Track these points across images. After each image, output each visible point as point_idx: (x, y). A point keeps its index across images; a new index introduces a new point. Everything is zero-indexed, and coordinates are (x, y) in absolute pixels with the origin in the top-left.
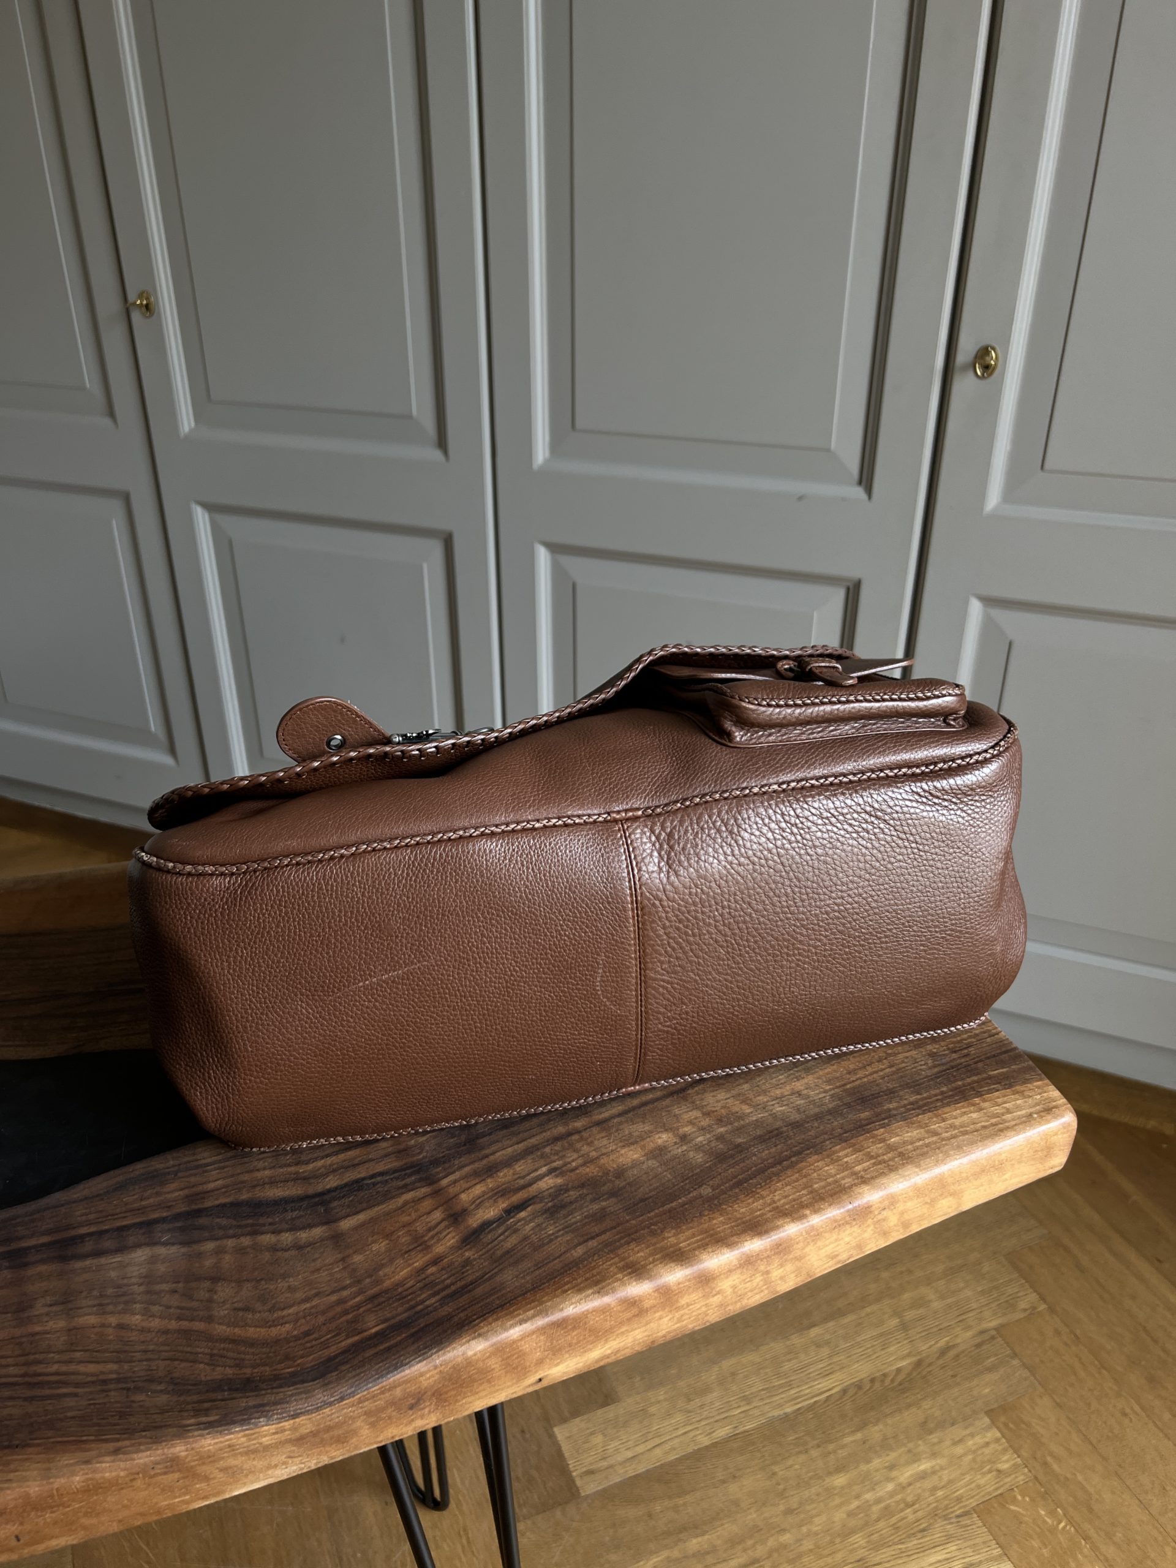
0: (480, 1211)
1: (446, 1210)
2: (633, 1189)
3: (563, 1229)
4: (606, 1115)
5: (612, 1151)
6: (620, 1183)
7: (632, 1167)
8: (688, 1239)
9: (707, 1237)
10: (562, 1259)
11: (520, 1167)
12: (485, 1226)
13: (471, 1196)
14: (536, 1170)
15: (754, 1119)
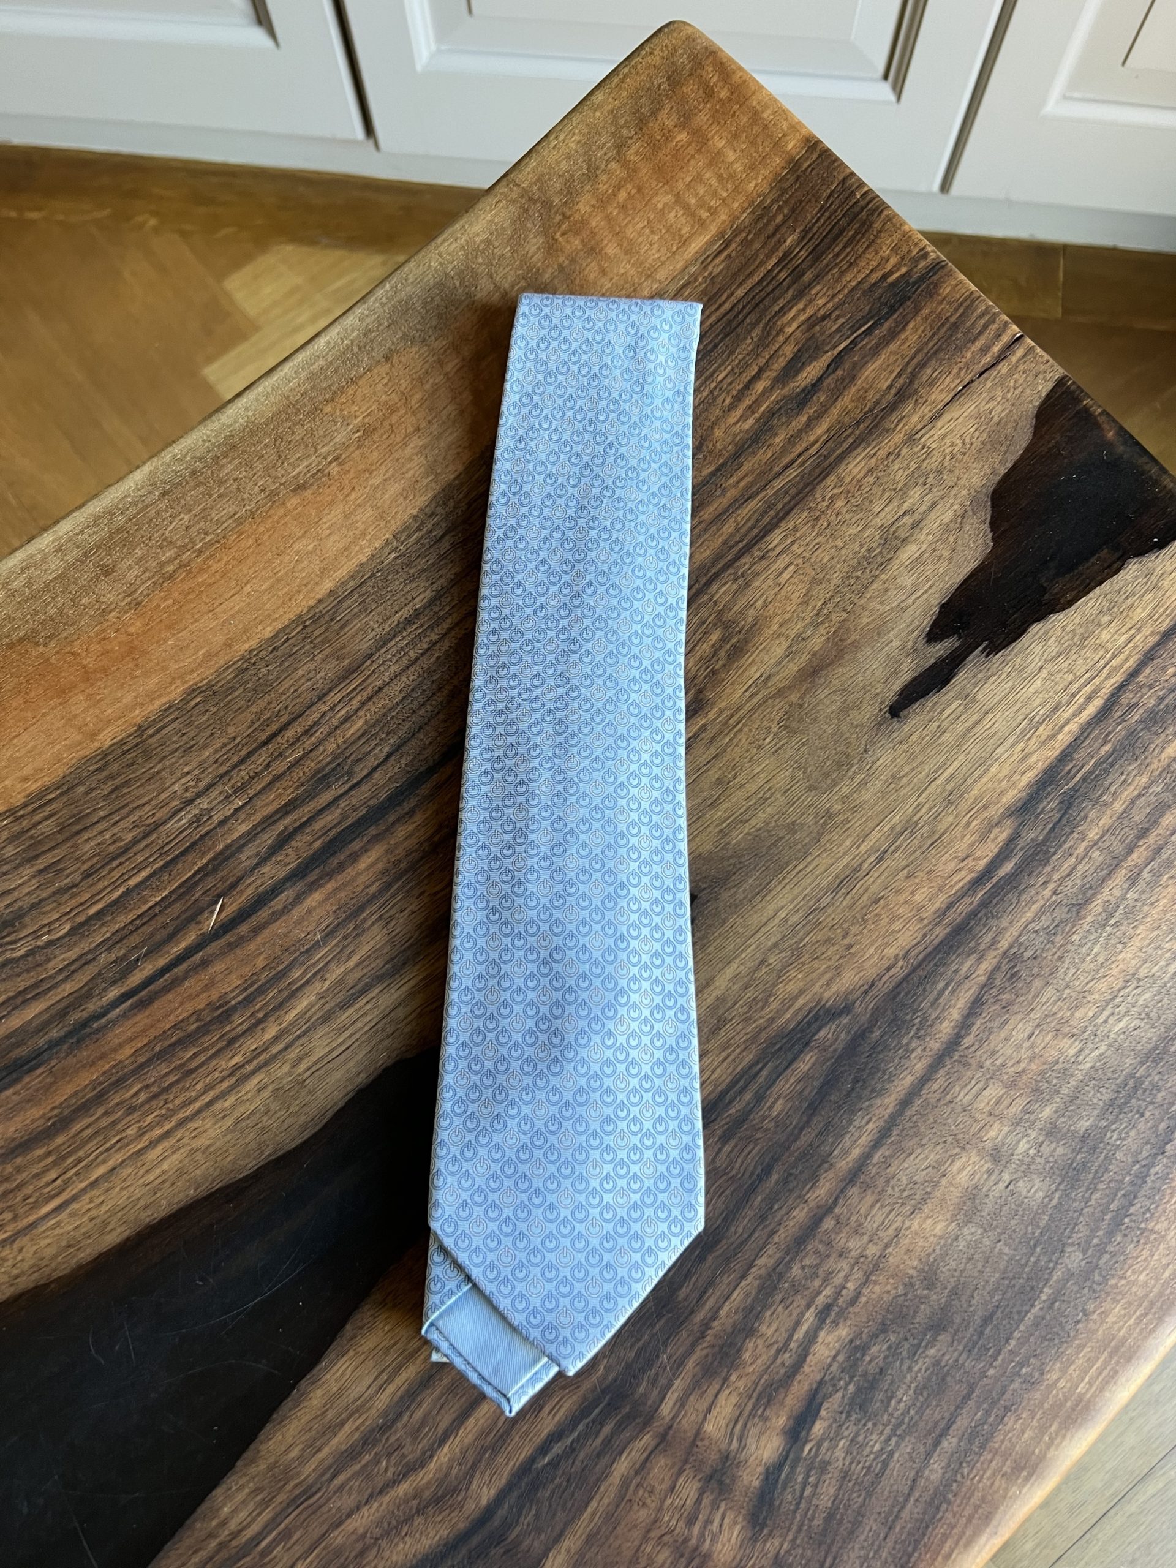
0: (752, 1446)
1: (697, 1470)
2: (964, 1299)
3: (894, 1432)
4: (856, 1153)
5: (898, 1231)
6: (938, 1298)
7: (944, 1256)
8: (1086, 1373)
9: (1111, 1357)
10: (917, 1494)
11: (771, 1328)
12: (772, 1475)
13: (723, 1423)
14: (798, 1324)
15: (1088, 1065)
